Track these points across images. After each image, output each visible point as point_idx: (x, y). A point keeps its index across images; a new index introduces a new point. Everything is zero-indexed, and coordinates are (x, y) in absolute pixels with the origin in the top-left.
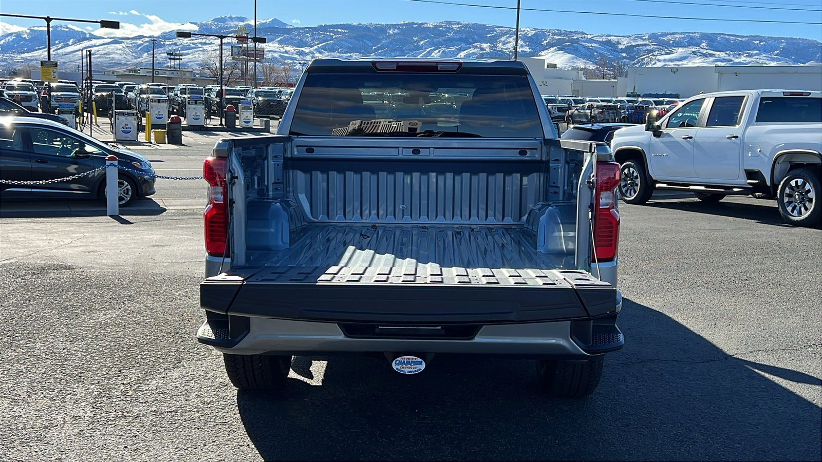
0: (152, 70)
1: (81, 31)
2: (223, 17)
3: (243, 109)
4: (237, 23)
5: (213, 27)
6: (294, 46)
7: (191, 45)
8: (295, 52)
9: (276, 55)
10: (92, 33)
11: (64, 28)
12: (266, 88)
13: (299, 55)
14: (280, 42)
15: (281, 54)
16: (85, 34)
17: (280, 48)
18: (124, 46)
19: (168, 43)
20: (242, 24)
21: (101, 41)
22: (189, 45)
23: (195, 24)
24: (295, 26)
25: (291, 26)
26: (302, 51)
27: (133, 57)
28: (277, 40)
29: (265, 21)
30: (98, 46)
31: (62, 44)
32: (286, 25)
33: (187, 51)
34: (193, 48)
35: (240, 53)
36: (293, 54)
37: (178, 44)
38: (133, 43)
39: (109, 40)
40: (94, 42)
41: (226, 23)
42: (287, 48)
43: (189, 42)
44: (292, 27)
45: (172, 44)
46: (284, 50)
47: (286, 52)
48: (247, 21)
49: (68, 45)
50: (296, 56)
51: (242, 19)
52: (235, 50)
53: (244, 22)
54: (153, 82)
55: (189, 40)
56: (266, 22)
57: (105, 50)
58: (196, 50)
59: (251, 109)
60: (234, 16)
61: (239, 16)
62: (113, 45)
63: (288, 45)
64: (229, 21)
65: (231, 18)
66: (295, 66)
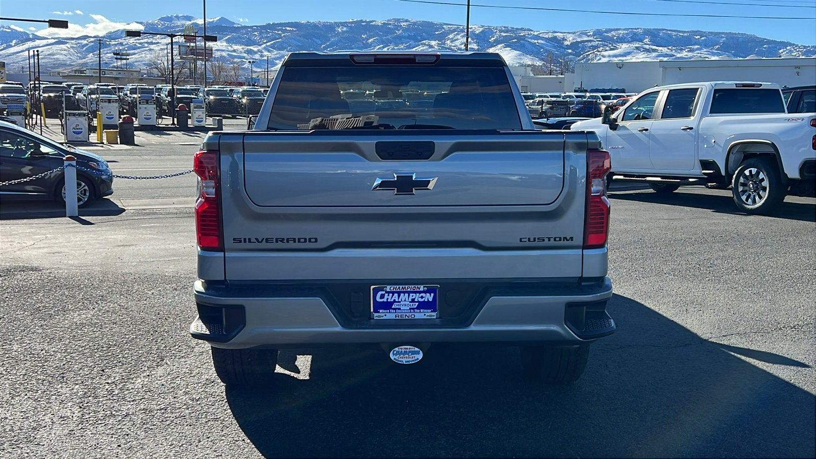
0: (98, 71)
1: (24, 32)
2: (169, 16)
3: (195, 108)
4: (183, 22)
5: (159, 26)
6: (243, 44)
7: (137, 44)
8: (243, 51)
9: (224, 54)
10: (36, 33)
11: (6, 28)
12: (217, 87)
13: (248, 54)
14: (228, 41)
15: (230, 53)
16: (28, 35)
17: (229, 47)
18: (69, 46)
19: (114, 43)
20: (190, 23)
21: (45, 42)
22: (135, 45)
23: (141, 23)
24: (243, 25)
25: (239, 24)
26: (251, 49)
27: (78, 58)
28: (225, 39)
29: (212, 20)
30: (42, 46)
31: (5, 45)
32: (234, 23)
33: (133, 51)
34: (139, 48)
35: (188, 52)
36: (241, 52)
37: (124, 44)
38: (79, 43)
39: (53, 41)
40: (38, 42)
41: (173, 22)
42: (235, 47)
43: (135, 42)
44: (239, 26)
45: (118, 44)
46: (233, 49)
47: (234, 51)
48: (194, 20)
49: (11, 46)
50: (245, 55)
51: (189, 18)
52: (183, 49)
53: (190, 21)
54: (100, 82)
55: (135, 40)
56: (214, 21)
57: (49, 51)
58: (142, 49)
59: (203, 108)
60: (181, 15)
61: (185, 15)
62: (57, 46)
63: (236, 44)
64: (176, 20)
65: (177, 17)
66: (244, 64)
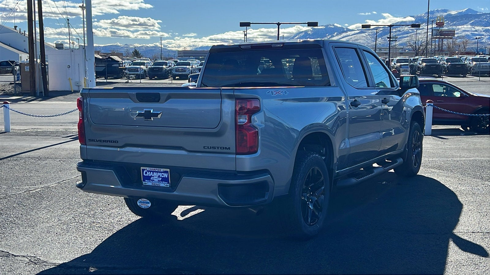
1: (342, 27)
2: (432, 10)
3: (403, 71)
4: (442, 14)
5: (425, 18)
6: (483, 26)
7: (409, 30)
8: (482, 30)
9: (468, 33)
10: (348, 28)
11: (332, 26)
12: (457, 56)
13: (486, 32)
14: (472, 24)
15: (473, 32)
16: (344, 29)
17: (472, 29)
18: (367, 34)
19: (395, 30)
20: (446, 14)
21: (353, 32)
22: (408, 31)
23: (413, 17)
24: (484, 13)
25: (481, 12)
26: (488, 29)
27: (372, 41)
28: (470, 23)
29: (461, 11)
30: (351, 35)
31: (330, 36)
32: (477, 12)
33: (407, 35)
34: (411, 32)
35: (438, 33)
36: (481, 31)
37: (401, 30)
38: (373, 32)
39: (358, 31)
40: (349, 33)
41: (434, 14)
42: (477, 28)
43: (408, 29)
44: (481, 13)
45: (397, 31)
46: (475, 30)
47: (476, 31)
48: (449, 12)
49: (334, 36)
50: (484, 33)
51: (445, 11)
52: (434, 32)
53: (446, 13)
55: (409, 28)
56: (463, 12)
57: (355, 38)
58: (412, 33)
59: (408, 71)
60: (440, 9)
61: (443, 9)
62: (360, 34)
63: (478, 26)
64: (436, 13)
65: (438, 11)
66: (483, 40)
